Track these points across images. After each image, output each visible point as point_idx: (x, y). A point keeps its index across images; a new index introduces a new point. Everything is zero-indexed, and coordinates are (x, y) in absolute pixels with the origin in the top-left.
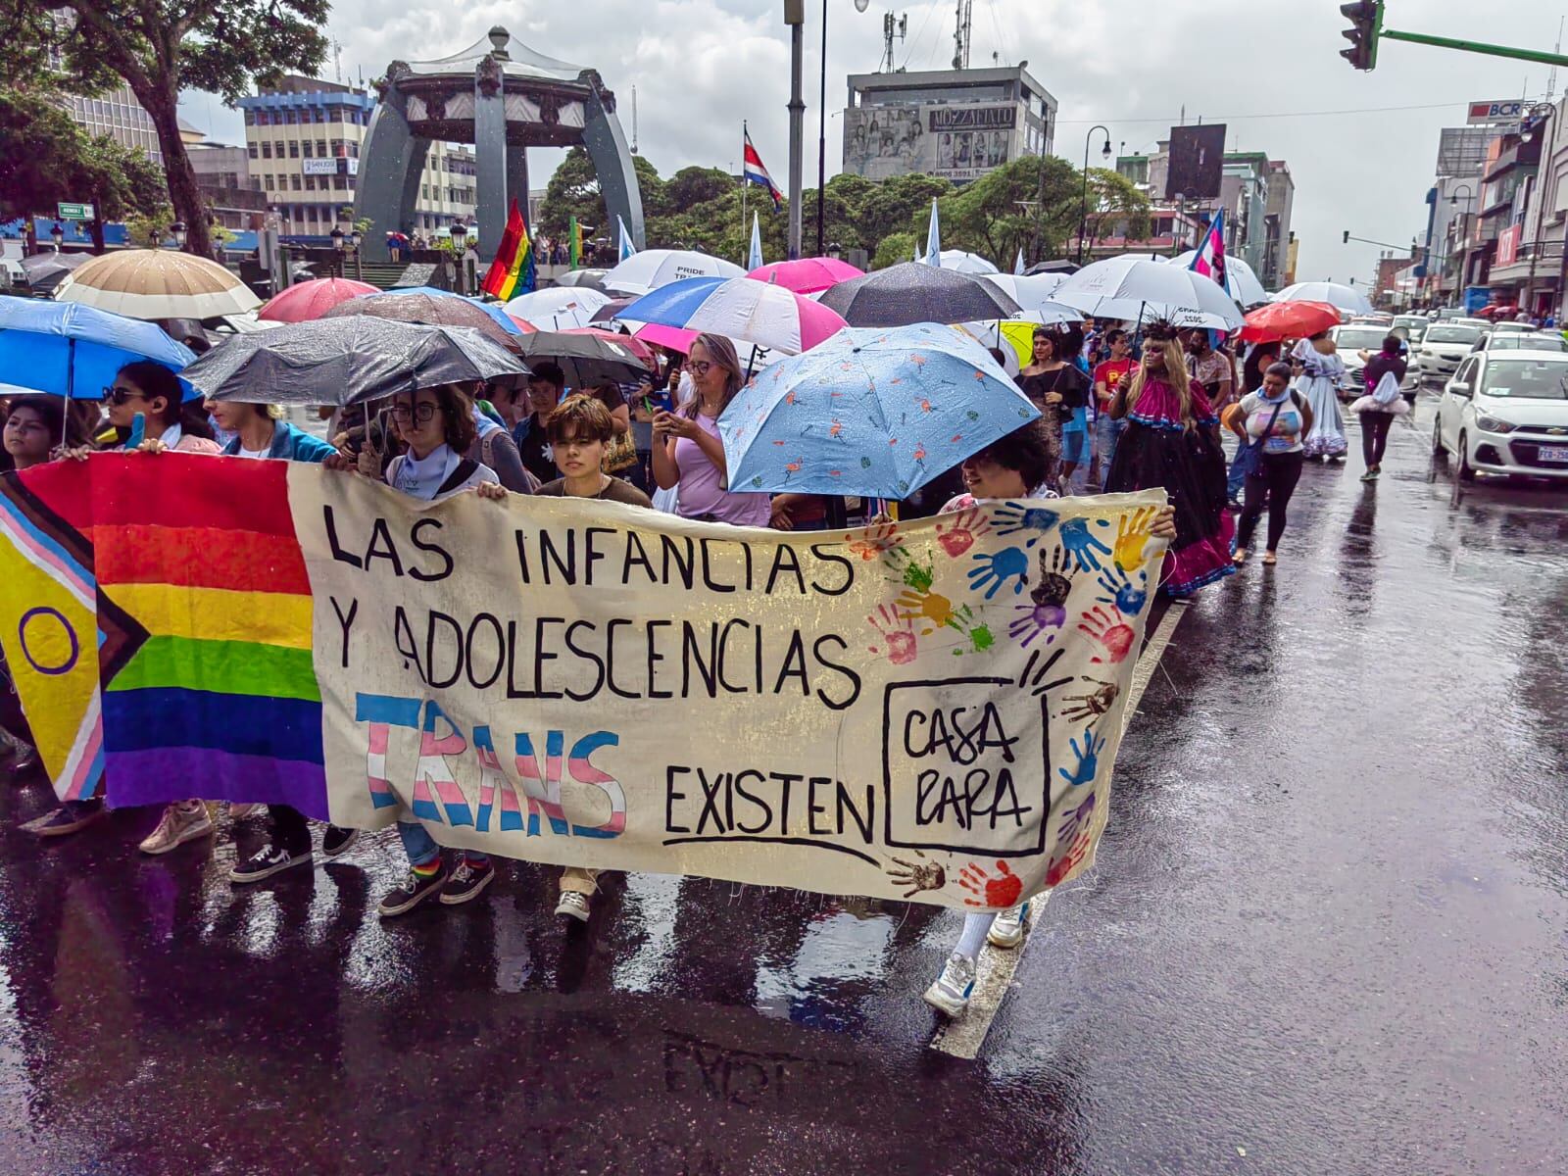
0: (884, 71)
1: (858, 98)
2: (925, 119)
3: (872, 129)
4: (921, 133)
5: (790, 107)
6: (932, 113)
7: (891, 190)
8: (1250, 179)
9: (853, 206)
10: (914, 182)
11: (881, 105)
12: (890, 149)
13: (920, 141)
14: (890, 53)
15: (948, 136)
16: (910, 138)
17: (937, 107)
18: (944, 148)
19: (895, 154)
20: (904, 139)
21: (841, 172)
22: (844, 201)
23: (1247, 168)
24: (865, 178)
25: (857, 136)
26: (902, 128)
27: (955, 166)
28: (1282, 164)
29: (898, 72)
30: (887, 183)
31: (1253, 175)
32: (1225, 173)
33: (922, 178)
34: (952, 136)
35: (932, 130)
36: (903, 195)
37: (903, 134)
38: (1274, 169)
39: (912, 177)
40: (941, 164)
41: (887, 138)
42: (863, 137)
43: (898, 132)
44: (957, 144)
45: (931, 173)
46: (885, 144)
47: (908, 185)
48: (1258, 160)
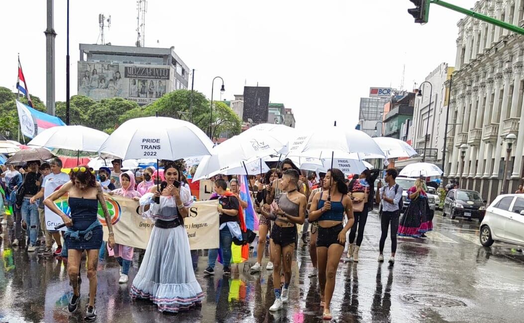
0: (99, 43)
1: (85, 56)
2: (122, 70)
3: (93, 74)
4: (120, 77)
5: (46, 33)
6: (126, 68)
7: (105, 105)
8: (278, 116)
9: (84, 113)
10: (117, 102)
11: (98, 61)
12: (104, 85)
13: (119, 82)
14: (102, 35)
15: (135, 80)
16: (115, 79)
17: (128, 65)
18: (133, 87)
19: (107, 87)
20: (111, 80)
21: (76, 94)
22: (79, 110)
23: (276, 110)
24: (89, 99)
25: (85, 76)
26: (110, 74)
27: (139, 96)
28: (290, 110)
29: (107, 45)
30: (103, 102)
31: (279, 114)
32: (269, 111)
33: (121, 100)
34: (137, 81)
35: (126, 76)
36: (112, 108)
37: (111, 77)
38: (287, 112)
39: (117, 100)
40: (131, 95)
41: (102, 79)
42: (89, 77)
43: (107, 76)
44: (139, 85)
45: (126, 99)
46: (101, 82)
47: (114, 103)
48: (281, 107)
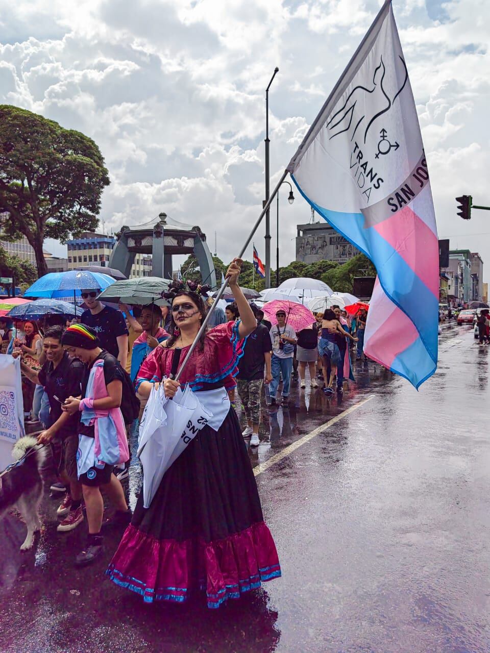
0: (311, 223)
1: (301, 233)
2: (328, 240)
3: (307, 245)
4: (326, 245)
5: (266, 237)
6: (331, 238)
7: (314, 267)
8: (463, 260)
10: (323, 264)
11: (310, 235)
12: (314, 252)
13: (326, 248)
14: (313, 217)
15: (337, 246)
16: (322, 247)
17: (333, 236)
18: (336, 251)
19: (317, 253)
20: (320, 248)
21: (295, 261)
22: (296, 271)
23: (461, 256)
24: (304, 263)
25: (301, 247)
26: (319, 243)
27: (340, 257)
28: (477, 254)
29: (317, 223)
30: (313, 264)
31: (464, 258)
32: (450, 258)
33: (326, 262)
34: (339, 246)
35: (331, 244)
36: (320, 268)
37: (319, 246)
38: (474, 256)
39: (323, 262)
40: (335, 257)
41: (313, 247)
42: (304, 247)
43: (317, 245)
44: (340, 248)
45: (331, 260)
46: (313, 250)
47: (321, 265)
48: (466, 253)
